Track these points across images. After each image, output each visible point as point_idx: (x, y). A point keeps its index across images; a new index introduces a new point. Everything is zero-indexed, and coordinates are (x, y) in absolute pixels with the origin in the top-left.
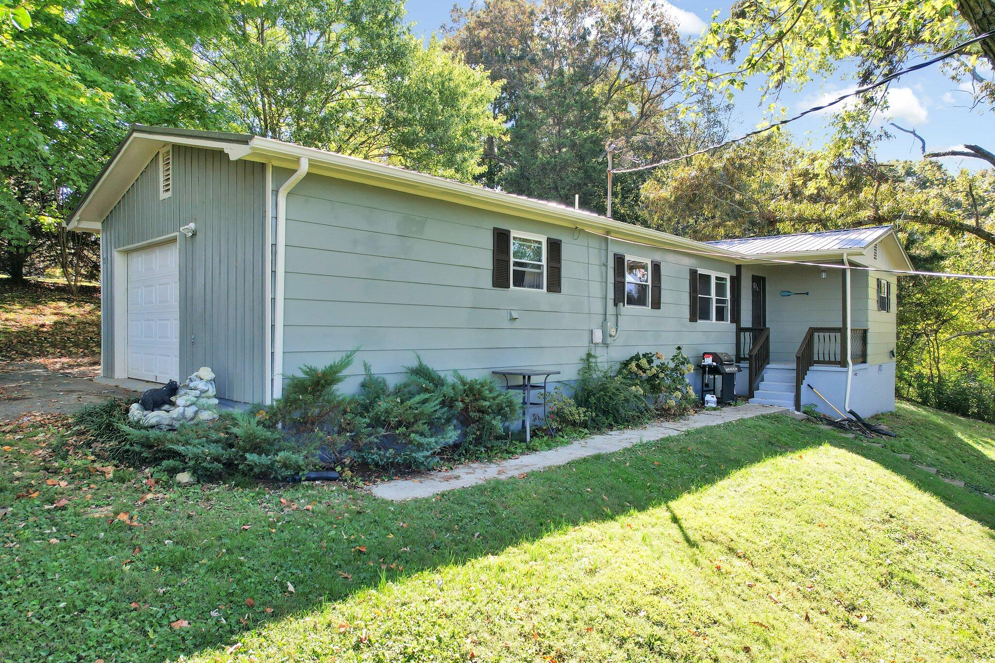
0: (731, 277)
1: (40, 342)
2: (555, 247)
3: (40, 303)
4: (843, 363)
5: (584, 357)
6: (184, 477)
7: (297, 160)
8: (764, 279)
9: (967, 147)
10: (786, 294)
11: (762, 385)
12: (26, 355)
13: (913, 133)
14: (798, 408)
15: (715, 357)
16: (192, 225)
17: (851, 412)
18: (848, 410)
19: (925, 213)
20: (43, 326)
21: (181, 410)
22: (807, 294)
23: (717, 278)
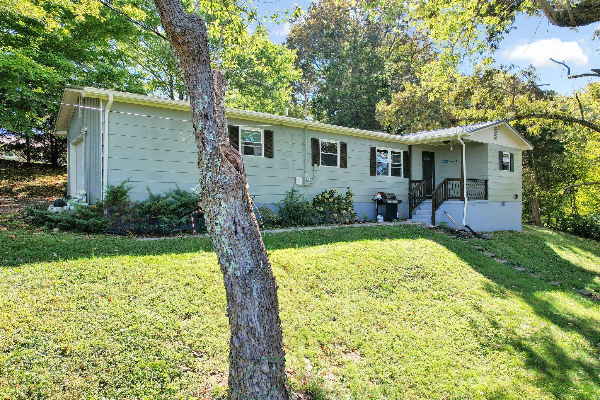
0: (404, 152)
1: (52, 190)
2: (269, 135)
3: (60, 174)
4: (462, 199)
5: (290, 191)
6: (56, 230)
7: (108, 96)
8: (433, 153)
9: (593, 70)
10: (445, 161)
11: (418, 211)
12: (44, 196)
13: (563, 64)
14: (433, 223)
15: (383, 194)
16: (86, 128)
17: (466, 226)
18: (465, 225)
19: (547, 113)
20: (57, 184)
21: (68, 207)
22: (456, 161)
23: (392, 152)
